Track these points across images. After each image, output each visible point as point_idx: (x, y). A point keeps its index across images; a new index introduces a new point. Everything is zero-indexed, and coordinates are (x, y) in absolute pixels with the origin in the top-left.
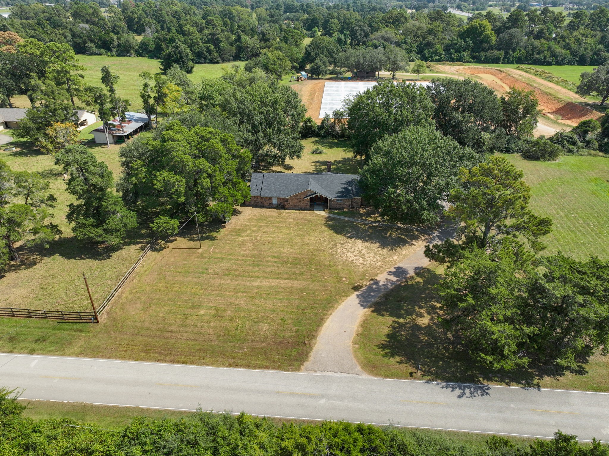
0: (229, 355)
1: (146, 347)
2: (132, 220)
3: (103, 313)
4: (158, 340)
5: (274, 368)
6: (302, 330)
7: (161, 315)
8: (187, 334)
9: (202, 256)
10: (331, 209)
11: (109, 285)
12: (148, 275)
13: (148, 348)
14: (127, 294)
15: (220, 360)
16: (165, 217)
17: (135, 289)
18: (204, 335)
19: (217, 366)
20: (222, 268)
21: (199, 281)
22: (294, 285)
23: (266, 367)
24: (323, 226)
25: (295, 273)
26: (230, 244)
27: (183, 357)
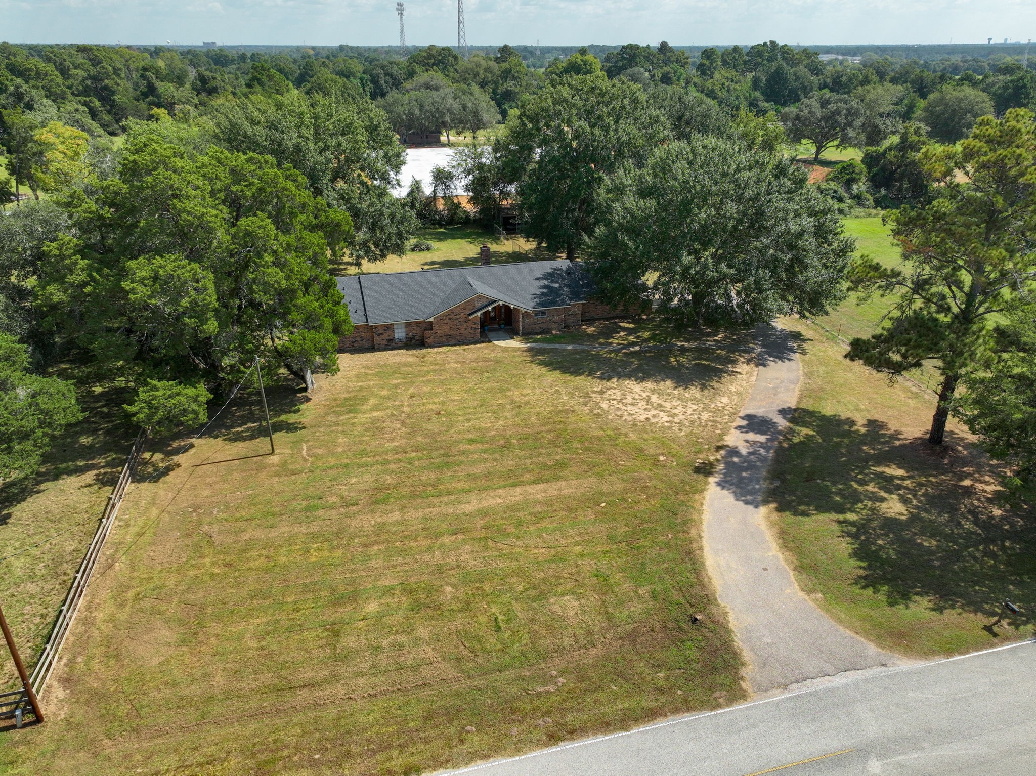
0: (528, 707)
1: (253, 755)
2: (64, 404)
3: (48, 687)
4: (279, 723)
5: (676, 710)
6: (665, 591)
7: (252, 643)
8: (361, 681)
9: (285, 470)
10: (526, 335)
11: (32, 596)
12: (152, 544)
13: (261, 758)
14: (109, 608)
15: (515, 731)
16: (165, 383)
17: (129, 588)
18: (415, 669)
19: (518, 751)
20: (359, 487)
21: (314, 528)
22: (565, 492)
23: (652, 714)
24: (533, 366)
25: (545, 467)
26: (344, 432)
27: (395, 753)
